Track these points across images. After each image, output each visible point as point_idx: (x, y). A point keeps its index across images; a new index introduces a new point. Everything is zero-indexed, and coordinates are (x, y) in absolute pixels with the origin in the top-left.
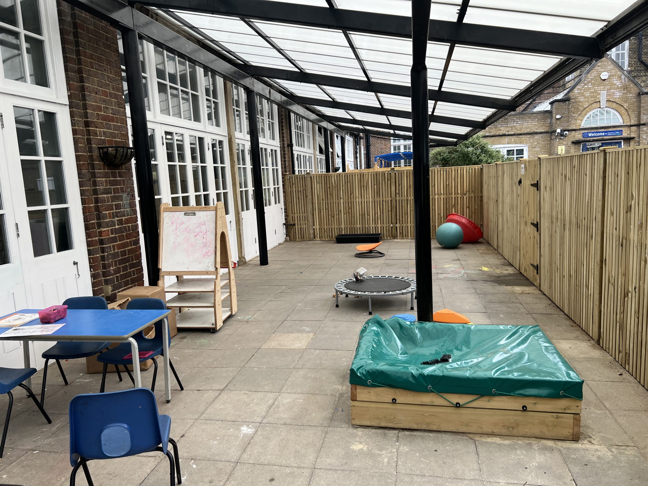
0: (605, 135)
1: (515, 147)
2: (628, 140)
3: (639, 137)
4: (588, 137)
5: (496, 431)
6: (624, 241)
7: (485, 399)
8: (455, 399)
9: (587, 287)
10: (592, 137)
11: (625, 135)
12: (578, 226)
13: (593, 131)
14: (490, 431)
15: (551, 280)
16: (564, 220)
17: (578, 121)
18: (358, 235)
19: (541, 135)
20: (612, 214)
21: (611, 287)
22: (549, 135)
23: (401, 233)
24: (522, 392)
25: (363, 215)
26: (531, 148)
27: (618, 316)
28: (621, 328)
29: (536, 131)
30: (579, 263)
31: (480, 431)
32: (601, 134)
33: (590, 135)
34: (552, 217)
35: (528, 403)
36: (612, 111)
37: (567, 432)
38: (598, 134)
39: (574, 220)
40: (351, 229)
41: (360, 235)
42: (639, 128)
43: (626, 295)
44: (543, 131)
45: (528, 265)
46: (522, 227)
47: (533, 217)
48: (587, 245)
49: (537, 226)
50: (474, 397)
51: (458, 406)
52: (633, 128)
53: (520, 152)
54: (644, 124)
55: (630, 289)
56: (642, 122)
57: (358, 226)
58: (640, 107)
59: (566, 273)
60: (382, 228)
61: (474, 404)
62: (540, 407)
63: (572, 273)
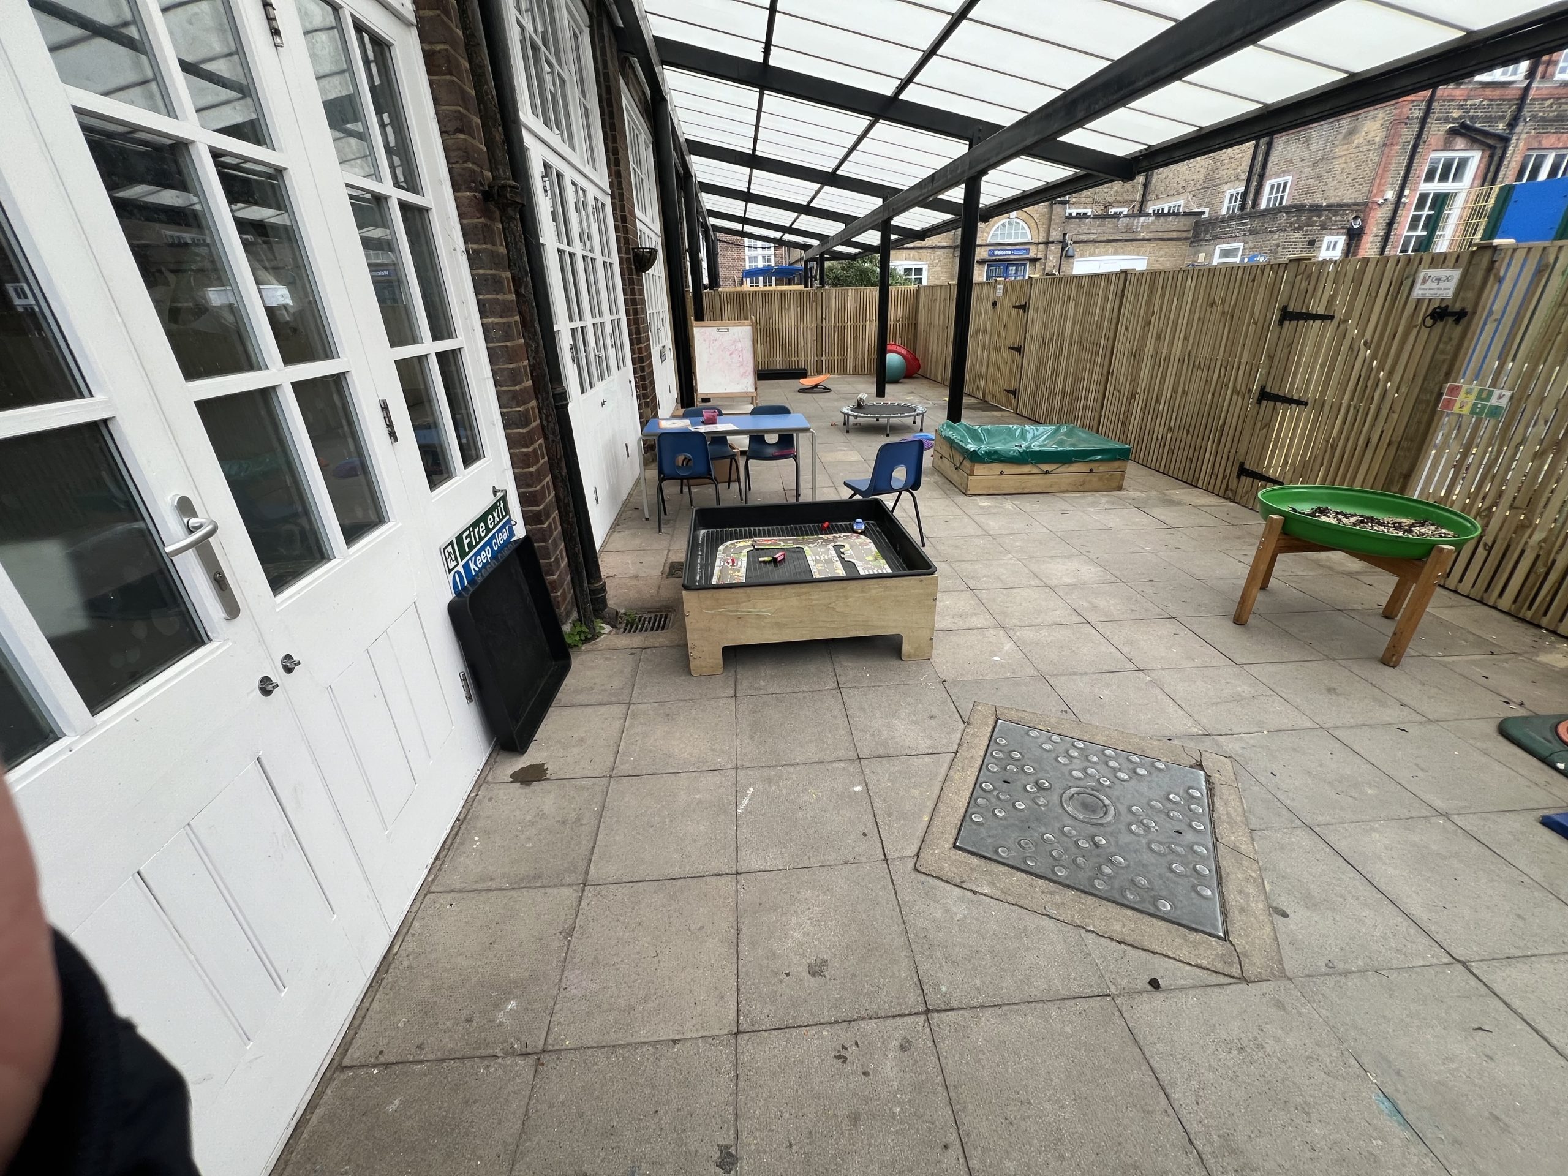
0: (1012, 254)
1: (913, 265)
2: (1034, 261)
3: (1046, 259)
4: (994, 255)
5: (1070, 489)
6: (1138, 352)
7: (1067, 465)
8: (1045, 467)
9: (1086, 398)
10: (998, 255)
11: (1032, 255)
12: (1081, 343)
13: (999, 248)
14: (1065, 489)
15: (1035, 401)
16: (1063, 340)
17: (985, 235)
18: (777, 370)
19: (943, 250)
20: (1127, 329)
21: (1116, 394)
22: (952, 250)
23: (828, 369)
24: (1091, 458)
25: (784, 345)
26: (932, 266)
27: (1121, 416)
28: (1124, 425)
29: (938, 244)
30: (1077, 378)
31: (1059, 490)
32: (1007, 252)
33: (996, 253)
34: (1044, 339)
35: (1094, 466)
36: (1022, 223)
37: (1115, 485)
38: (1005, 253)
39: (1076, 339)
40: (769, 362)
41: (780, 370)
42: (1047, 247)
43: (1133, 396)
44: (945, 244)
45: (999, 392)
46: (993, 353)
47: (1013, 339)
48: (1092, 362)
49: (1019, 350)
50: (1057, 465)
51: (1047, 473)
52: (1041, 247)
53: (919, 271)
54: (1052, 242)
55: (1139, 391)
56: (1051, 239)
57: (778, 359)
58: (1050, 219)
59: (1059, 391)
60: (806, 362)
61: (1058, 471)
62: (1102, 469)
63: (1068, 389)
